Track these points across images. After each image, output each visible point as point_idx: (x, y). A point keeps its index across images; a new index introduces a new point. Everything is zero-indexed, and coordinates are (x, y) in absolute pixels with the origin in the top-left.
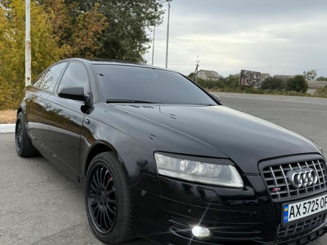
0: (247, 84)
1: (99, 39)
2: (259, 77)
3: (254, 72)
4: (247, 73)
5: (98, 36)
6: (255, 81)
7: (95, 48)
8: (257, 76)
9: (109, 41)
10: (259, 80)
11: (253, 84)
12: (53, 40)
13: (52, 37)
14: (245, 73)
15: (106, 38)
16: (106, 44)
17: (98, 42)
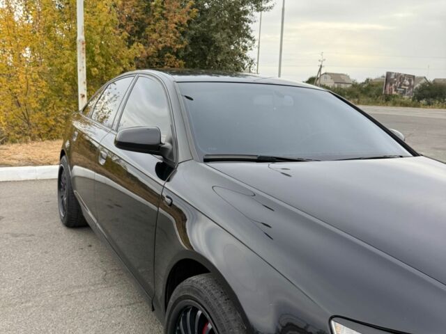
0: (394, 93)
1: (183, 34)
2: (412, 82)
3: (405, 75)
4: (395, 77)
5: (182, 29)
6: (407, 88)
7: (177, 46)
8: (410, 81)
9: (198, 35)
10: (413, 87)
11: (404, 92)
12: (120, 38)
13: (117, 32)
14: (392, 77)
15: (193, 32)
16: (194, 40)
17: (182, 38)
